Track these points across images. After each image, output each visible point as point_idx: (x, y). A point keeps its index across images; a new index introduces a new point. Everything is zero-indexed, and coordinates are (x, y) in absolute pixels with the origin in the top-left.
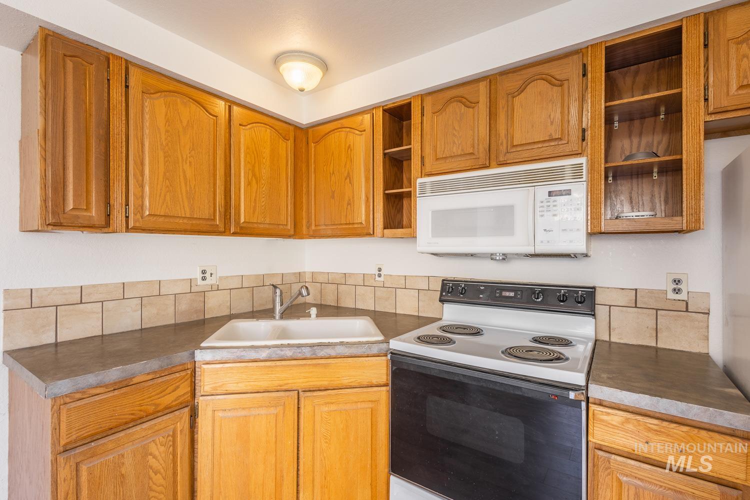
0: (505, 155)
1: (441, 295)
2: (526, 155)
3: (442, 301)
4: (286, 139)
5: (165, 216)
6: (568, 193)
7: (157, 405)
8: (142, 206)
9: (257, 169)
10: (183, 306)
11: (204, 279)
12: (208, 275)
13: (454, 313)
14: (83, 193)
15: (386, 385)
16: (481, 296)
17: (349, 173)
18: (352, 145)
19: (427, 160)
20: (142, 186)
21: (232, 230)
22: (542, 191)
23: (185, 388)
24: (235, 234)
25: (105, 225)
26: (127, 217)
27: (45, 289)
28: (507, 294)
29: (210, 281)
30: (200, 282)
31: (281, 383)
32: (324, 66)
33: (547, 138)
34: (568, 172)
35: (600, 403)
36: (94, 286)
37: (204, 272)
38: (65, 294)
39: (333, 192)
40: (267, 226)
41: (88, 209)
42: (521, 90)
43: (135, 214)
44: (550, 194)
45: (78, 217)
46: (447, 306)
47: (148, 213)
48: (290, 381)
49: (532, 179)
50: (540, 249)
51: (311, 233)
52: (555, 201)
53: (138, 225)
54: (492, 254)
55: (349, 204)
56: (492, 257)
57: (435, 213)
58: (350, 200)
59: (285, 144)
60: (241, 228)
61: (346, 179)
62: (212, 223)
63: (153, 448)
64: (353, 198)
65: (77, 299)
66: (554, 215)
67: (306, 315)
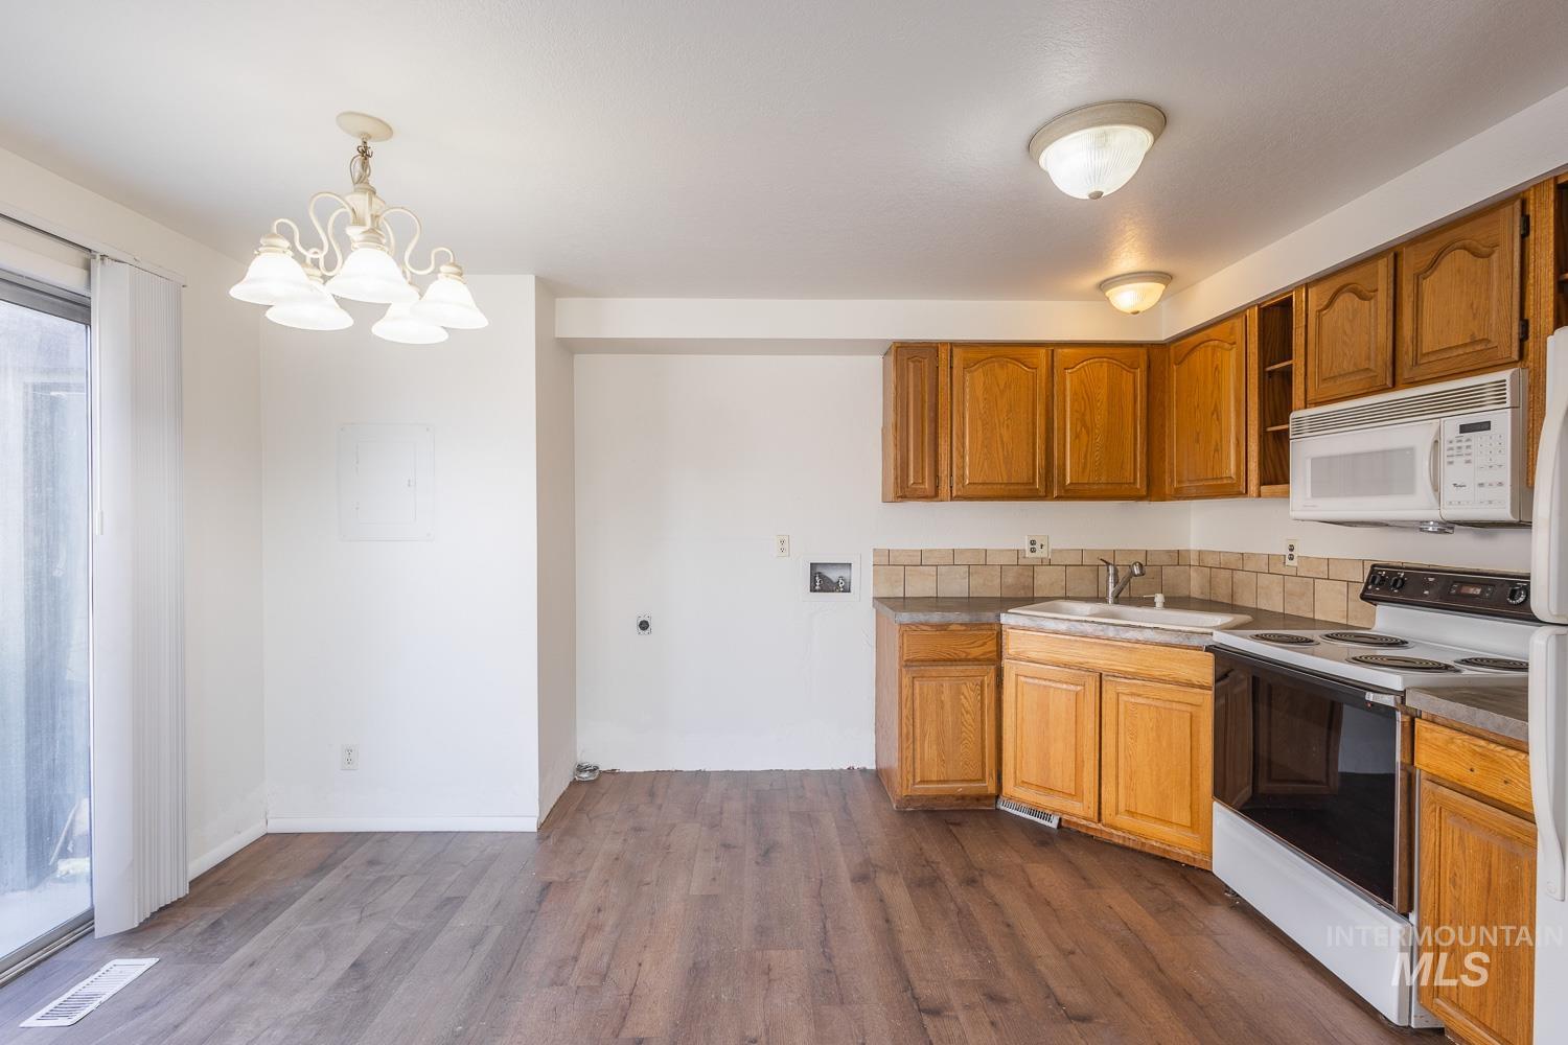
0: (1411, 369)
1: (1366, 588)
2: (1439, 368)
3: (1365, 598)
4: (1133, 367)
5: (983, 484)
6: (1486, 425)
7: (968, 654)
8: (963, 476)
9: (1088, 418)
10: (1010, 579)
11: (1033, 550)
12: (1037, 546)
14: (920, 470)
15: (1209, 689)
16: (1426, 592)
17: (1216, 405)
18: (1220, 365)
19: (1311, 383)
20: (963, 457)
21: (1055, 495)
22: (1451, 424)
23: (991, 646)
24: (1059, 498)
25: (934, 496)
26: (951, 487)
27: (898, 550)
28: (1469, 590)
29: (1040, 553)
30: (1028, 554)
31: (1081, 660)
34: (1486, 395)
35: (1426, 718)
36: (931, 551)
37: (1033, 543)
38: (910, 556)
39: (1198, 434)
40: (1103, 487)
41: (923, 483)
42: (1434, 264)
43: (957, 484)
44: (1464, 429)
45: (916, 490)
47: (967, 482)
48: (1090, 660)
49: (1440, 405)
50: (1448, 514)
52: (1468, 440)
53: (959, 493)
54: (1419, 522)
55: (1216, 450)
56: (1422, 526)
57: (1315, 461)
58: (1217, 444)
59: (1132, 375)
60: (1066, 491)
61: (1213, 414)
62: (1031, 487)
63: (964, 689)
64: (1221, 441)
65: (921, 560)
66: (1468, 462)
67: (1151, 603)
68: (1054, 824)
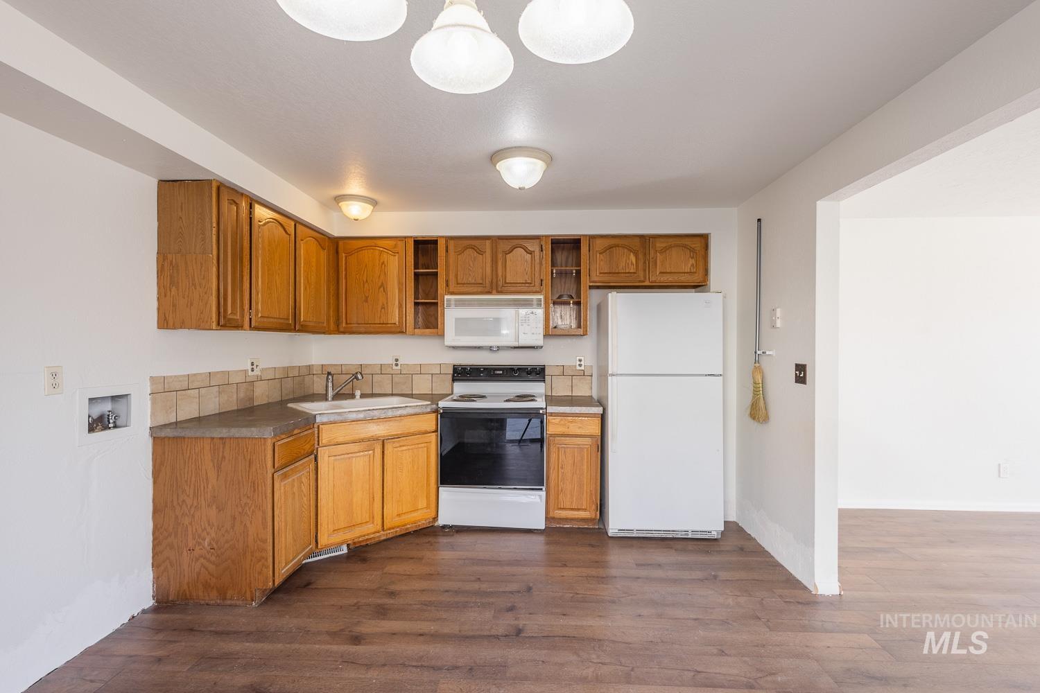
0: (502, 288)
1: (453, 376)
2: (512, 289)
3: (454, 380)
4: (322, 247)
5: (268, 317)
6: (535, 314)
9: (309, 276)
10: (242, 395)
12: (254, 367)
13: (461, 388)
14: (234, 301)
15: (436, 432)
16: (481, 375)
17: (382, 283)
18: (386, 261)
19: (450, 284)
20: (258, 294)
22: (522, 312)
25: (238, 326)
26: (250, 319)
28: (498, 372)
29: (257, 372)
30: (250, 373)
31: (372, 435)
32: (374, 203)
33: (524, 281)
34: (535, 303)
35: (552, 414)
36: (195, 375)
37: (252, 364)
38: (180, 381)
39: (367, 298)
41: (235, 314)
42: (510, 250)
43: (254, 317)
46: (456, 384)
47: (260, 315)
48: (378, 433)
49: (517, 303)
50: (522, 343)
51: (342, 330)
52: (528, 317)
53: (257, 325)
54: (491, 347)
55: (383, 308)
56: (490, 349)
57: (457, 320)
58: (383, 305)
59: (323, 253)
60: (302, 325)
61: (380, 288)
62: (287, 322)
64: (387, 303)
65: (187, 385)
66: (528, 325)
67: (352, 396)
68: (345, 550)
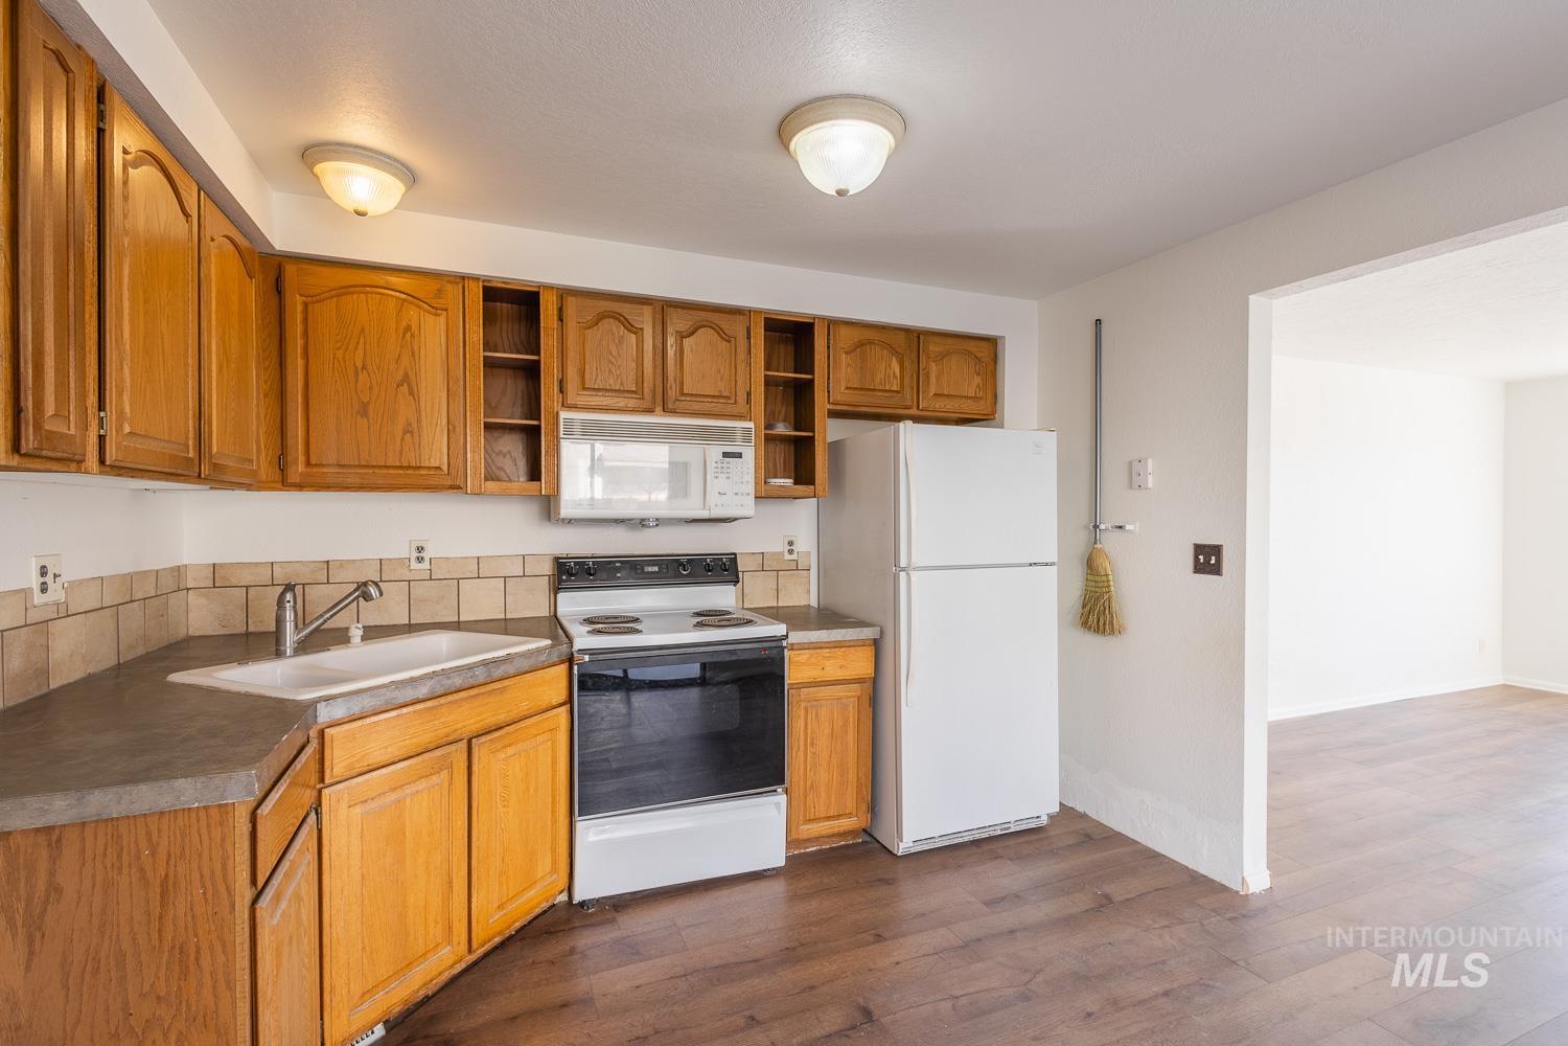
0: (674, 402)
1: (555, 579)
2: (696, 407)
3: (556, 588)
4: (250, 274)
6: (739, 455)
8: (122, 412)
9: (227, 339)
10: (16, 661)
11: (43, 589)
12: (49, 579)
15: (561, 705)
16: (619, 575)
17: (406, 375)
18: (414, 324)
19: (569, 386)
22: (715, 451)
26: (101, 438)
28: (650, 569)
29: (57, 593)
32: (410, 177)
33: (717, 394)
34: (740, 435)
35: (793, 647)
37: (43, 571)
39: (365, 405)
42: (691, 332)
44: (726, 455)
47: (127, 429)
49: (706, 435)
50: (717, 511)
52: (728, 463)
53: (119, 458)
54: (643, 520)
56: (641, 523)
59: (250, 287)
61: (400, 385)
64: (419, 421)
66: (728, 478)
67: (342, 637)
